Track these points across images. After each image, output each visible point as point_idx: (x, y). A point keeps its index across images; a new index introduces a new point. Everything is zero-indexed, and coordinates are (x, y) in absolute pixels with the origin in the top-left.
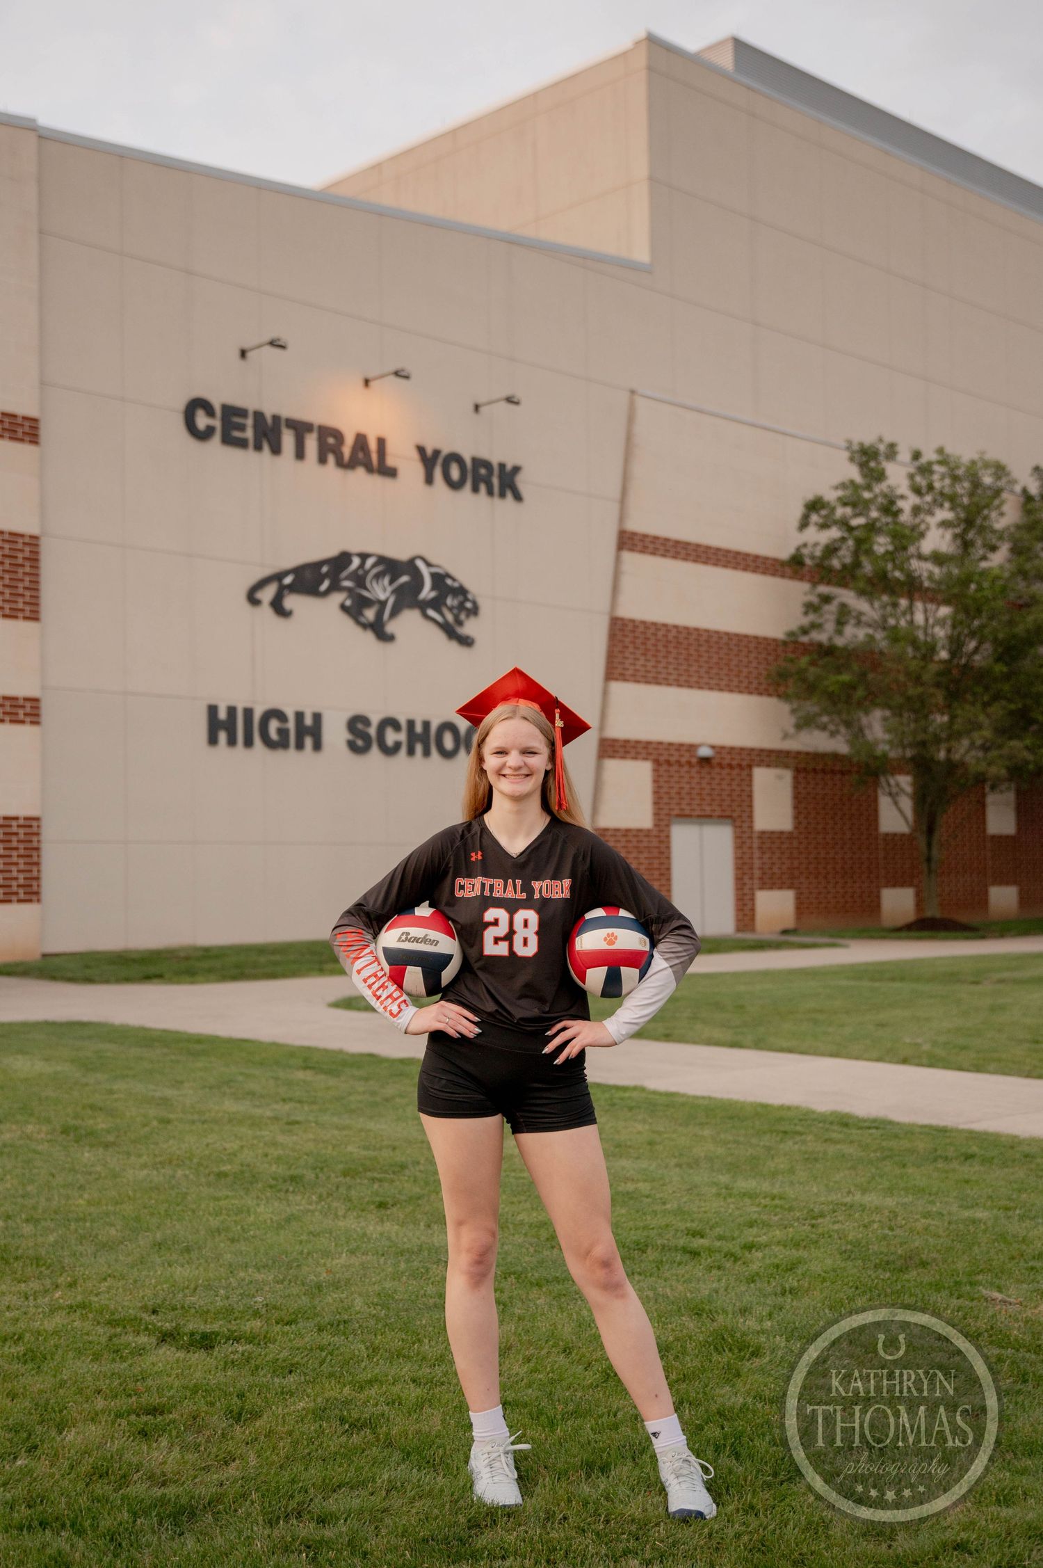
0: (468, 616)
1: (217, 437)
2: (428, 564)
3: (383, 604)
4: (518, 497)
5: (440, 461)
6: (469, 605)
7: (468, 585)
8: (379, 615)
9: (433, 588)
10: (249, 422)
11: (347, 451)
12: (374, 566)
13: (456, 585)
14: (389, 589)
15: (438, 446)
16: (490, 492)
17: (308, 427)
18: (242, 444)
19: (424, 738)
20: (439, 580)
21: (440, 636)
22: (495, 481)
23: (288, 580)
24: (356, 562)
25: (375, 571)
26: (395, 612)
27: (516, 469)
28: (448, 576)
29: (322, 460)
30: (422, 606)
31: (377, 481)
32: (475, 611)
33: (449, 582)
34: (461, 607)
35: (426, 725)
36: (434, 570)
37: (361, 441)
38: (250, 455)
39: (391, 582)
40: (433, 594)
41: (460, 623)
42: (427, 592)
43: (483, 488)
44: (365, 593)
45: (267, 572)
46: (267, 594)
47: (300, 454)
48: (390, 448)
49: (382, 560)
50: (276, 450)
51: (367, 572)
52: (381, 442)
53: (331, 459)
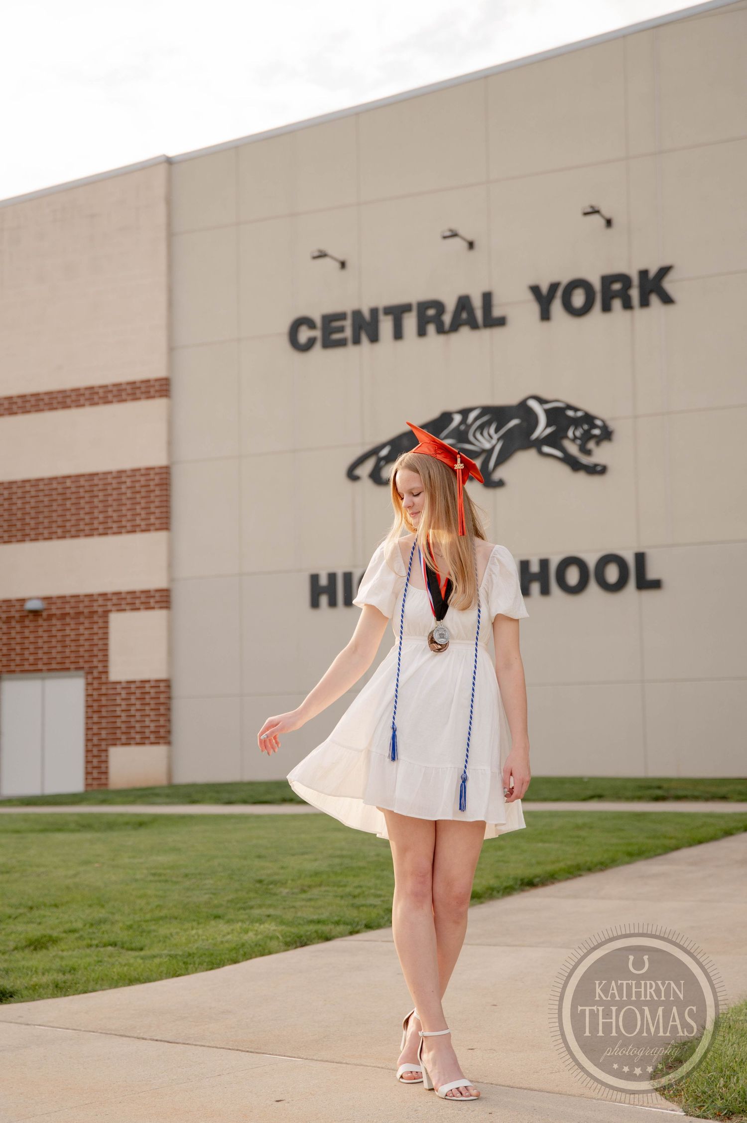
0: (598, 443)
1: (318, 345)
2: (541, 401)
3: (491, 451)
4: (667, 300)
5: (559, 293)
6: (596, 432)
7: (593, 411)
8: (485, 463)
9: (548, 425)
10: (348, 324)
11: (447, 318)
12: (476, 419)
13: (580, 414)
14: (496, 437)
15: (555, 279)
16: (627, 305)
17: (407, 308)
18: (342, 343)
19: (543, 577)
20: (557, 415)
21: (564, 470)
22: (635, 293)
23: (384, 452)
24: (457, 418)
25: (478, 423)
26: (503, 458)
27: (664, 271)
28: (569, 407)
29: (422, 332)
30: (538, 444)
31: (486, 335)
32: (607, 434)
33: (570, 413)
34: (587, 437)
35: (544, 563)
36: (548, 406)
37: (464, 303)
38: (351, 351)
39: (496, 431)
40: (549, 430)
41: (588, 453)
42: (542, 429)
43: (617, 304)
44: (468, 446)
45: (367, 448)
46: (365, 470)
47: (398, 334)
48: (496, 300)
49: (486, 410)
50: (374, 338)
51: (470, 426)
52: (487, 298)
53: (431, 329)
